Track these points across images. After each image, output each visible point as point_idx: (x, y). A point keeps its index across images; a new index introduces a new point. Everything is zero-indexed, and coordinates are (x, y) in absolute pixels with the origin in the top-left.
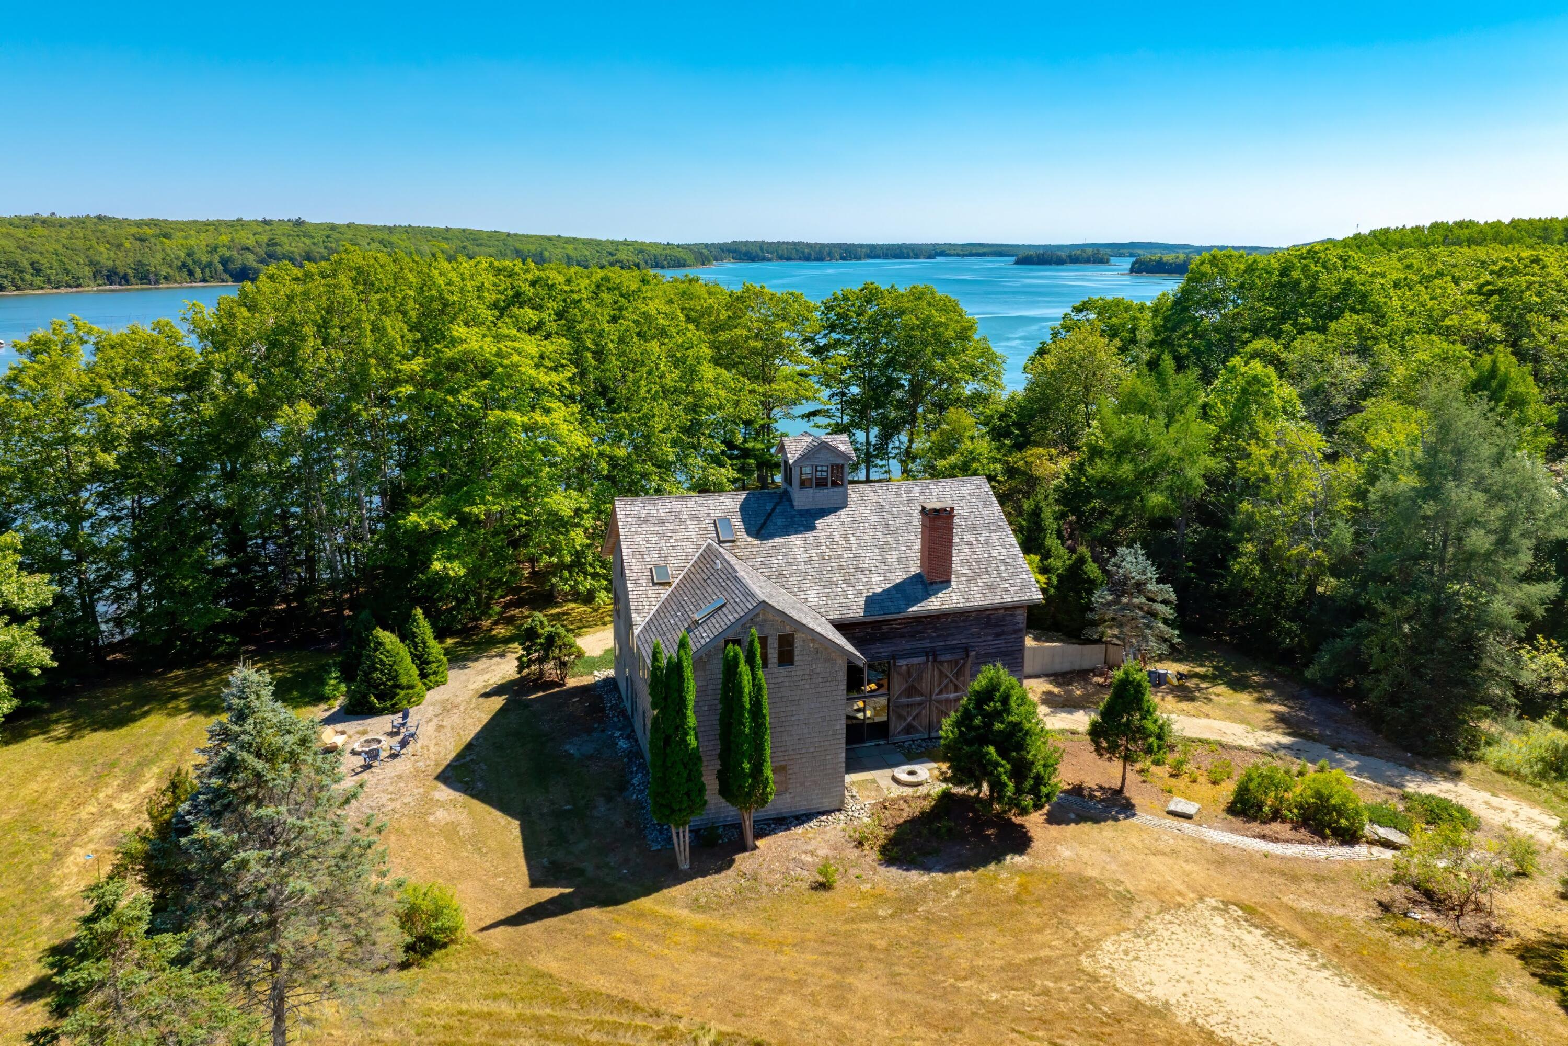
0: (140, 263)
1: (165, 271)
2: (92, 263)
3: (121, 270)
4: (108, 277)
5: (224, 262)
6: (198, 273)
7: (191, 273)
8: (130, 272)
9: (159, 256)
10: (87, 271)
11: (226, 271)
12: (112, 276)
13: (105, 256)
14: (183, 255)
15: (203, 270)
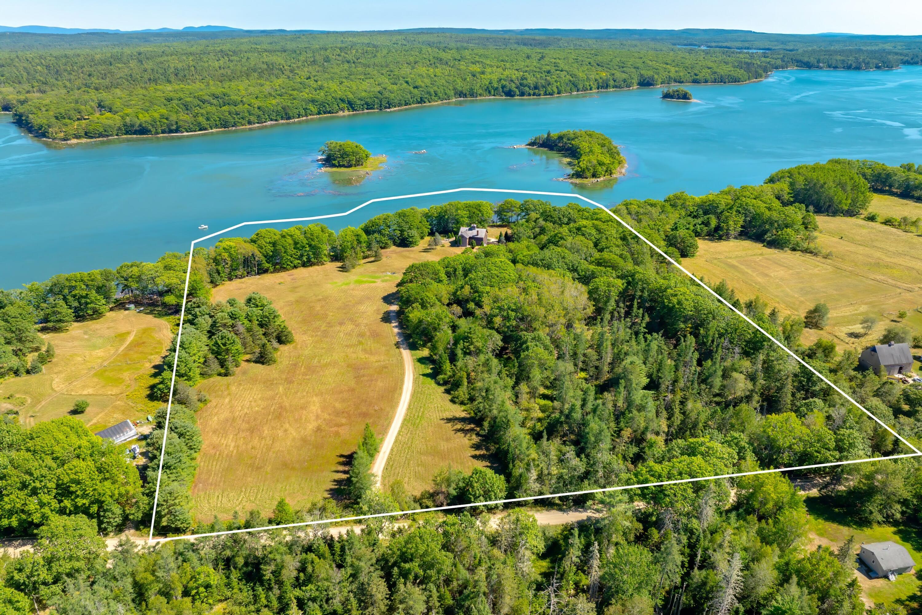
0: (472, 89)
1: (480, 91)
2: (455, 89)
3: (464, 92)
4: (460, 95)
5: (503, 87)
6: (492, 93)
7: (490, 92)
8: (468, 93)
9: (478, 85)
10: (452, 93)
11: (503, 92)
12: (461, 94)
13: (460, 85)
14: (487, 83)
15: (494, 90)
